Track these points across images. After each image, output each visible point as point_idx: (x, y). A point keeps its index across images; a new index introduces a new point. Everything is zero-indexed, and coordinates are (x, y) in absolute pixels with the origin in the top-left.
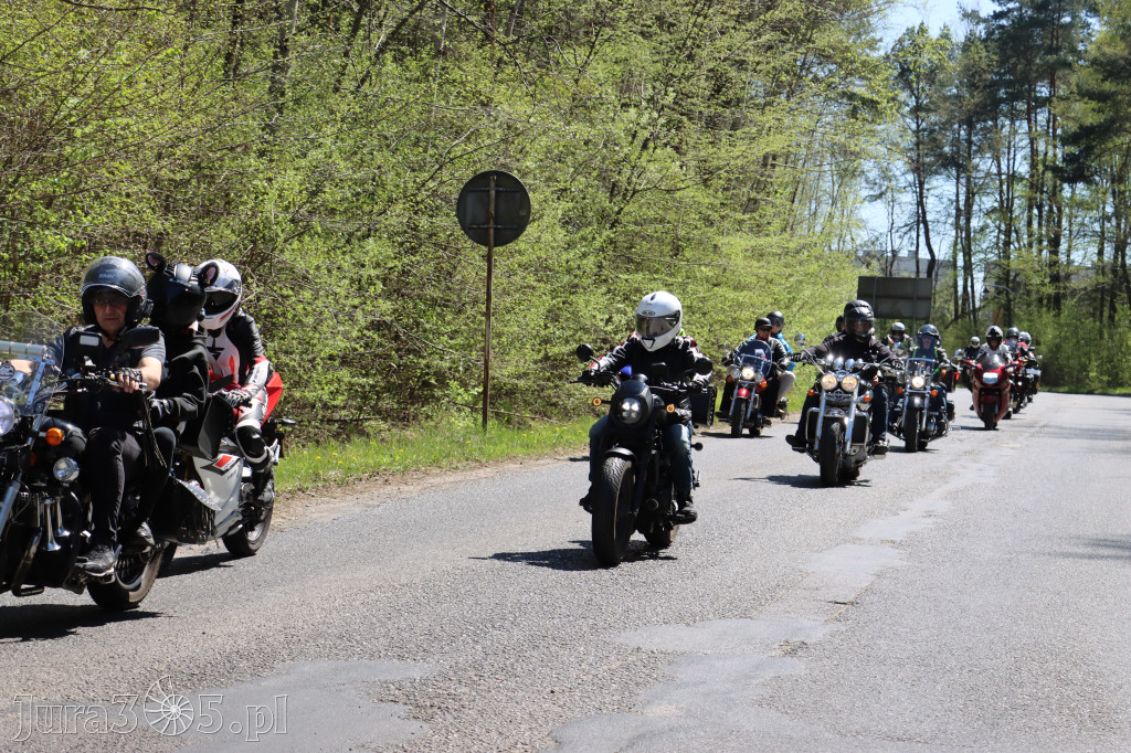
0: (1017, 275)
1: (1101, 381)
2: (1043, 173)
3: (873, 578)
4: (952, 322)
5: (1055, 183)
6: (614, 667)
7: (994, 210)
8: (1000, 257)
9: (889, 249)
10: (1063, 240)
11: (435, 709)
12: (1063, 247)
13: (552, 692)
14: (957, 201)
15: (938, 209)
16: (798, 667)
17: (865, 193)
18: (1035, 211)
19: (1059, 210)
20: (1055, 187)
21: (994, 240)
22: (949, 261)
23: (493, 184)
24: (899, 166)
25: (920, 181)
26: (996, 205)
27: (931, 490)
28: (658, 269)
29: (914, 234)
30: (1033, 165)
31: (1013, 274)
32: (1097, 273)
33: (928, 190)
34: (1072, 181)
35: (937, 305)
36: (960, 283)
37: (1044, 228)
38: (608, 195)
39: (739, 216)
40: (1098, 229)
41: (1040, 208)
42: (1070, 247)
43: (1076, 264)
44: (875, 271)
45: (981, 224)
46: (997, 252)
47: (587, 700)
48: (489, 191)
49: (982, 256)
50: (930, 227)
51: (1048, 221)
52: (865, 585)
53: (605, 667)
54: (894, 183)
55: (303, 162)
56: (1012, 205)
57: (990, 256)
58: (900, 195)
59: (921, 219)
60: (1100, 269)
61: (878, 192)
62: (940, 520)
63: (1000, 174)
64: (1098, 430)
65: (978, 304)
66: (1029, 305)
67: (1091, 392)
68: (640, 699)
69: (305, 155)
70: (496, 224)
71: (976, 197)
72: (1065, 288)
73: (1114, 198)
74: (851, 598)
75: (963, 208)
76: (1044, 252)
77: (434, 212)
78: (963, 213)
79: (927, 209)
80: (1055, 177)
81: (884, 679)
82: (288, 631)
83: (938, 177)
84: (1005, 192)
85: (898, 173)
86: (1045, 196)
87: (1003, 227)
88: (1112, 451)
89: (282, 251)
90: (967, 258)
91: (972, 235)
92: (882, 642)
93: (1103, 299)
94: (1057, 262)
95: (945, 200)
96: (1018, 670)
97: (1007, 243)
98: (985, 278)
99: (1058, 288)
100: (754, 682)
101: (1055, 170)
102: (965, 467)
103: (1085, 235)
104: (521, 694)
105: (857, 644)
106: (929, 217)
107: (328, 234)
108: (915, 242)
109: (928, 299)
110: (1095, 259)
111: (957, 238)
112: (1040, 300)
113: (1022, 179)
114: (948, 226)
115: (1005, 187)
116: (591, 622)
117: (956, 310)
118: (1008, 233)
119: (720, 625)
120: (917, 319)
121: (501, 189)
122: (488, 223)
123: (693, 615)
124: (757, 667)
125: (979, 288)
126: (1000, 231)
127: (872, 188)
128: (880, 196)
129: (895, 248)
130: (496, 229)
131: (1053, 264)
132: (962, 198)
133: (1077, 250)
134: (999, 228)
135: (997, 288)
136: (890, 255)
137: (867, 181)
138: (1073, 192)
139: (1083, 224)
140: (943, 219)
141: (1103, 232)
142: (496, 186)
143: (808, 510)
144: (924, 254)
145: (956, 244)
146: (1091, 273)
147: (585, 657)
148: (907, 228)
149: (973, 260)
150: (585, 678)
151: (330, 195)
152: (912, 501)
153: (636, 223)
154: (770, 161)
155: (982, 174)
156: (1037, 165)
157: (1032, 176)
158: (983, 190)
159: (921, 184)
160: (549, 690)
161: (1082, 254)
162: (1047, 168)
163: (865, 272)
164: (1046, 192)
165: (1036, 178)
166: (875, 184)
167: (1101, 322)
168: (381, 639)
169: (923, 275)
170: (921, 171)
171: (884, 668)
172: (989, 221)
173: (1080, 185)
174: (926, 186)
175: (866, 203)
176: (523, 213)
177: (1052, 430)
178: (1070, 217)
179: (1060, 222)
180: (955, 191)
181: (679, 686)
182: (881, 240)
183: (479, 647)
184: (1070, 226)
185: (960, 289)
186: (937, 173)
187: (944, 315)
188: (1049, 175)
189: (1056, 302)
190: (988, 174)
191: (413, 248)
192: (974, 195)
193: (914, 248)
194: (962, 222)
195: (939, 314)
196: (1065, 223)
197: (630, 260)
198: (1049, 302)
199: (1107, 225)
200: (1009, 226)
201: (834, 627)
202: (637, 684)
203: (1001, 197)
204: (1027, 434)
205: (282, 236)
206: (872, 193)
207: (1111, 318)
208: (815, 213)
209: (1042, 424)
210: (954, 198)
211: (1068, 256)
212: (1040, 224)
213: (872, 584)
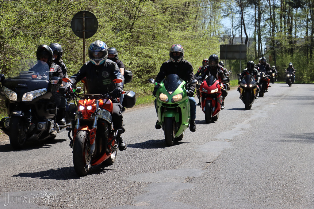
0: (277, 43)
1: (308, 79)
2: (286, 5)
3: (220, 153)
4: (255, 59)
5: (290, 8)
6: (125, 189)
7: (268, 19)
8: (271, 36)
9: (232, 34)
10: (293, 29)
11: (59, 207)
12: (293, 31)
13: (102, 199)
14: (255, 16)
15: (249, 19)
16: (192, 186)
17: (222, 15)
18: (283, 19)
19: (292, 18)
20: (290, 10)
21: (269, 30)
22: (253, 38)
23: (84, 16)
24: (234, 4)
25: (241, 9)
26: (269, 17)
27: (244, 120)
28: (148, 45)
29: (240, 29)
30: (282, 2)
31: (276, 42)
32: (306, 40)
33: (245, 12)
34: (296, 7)
35: (249, 54)
36: (257, 46)
37: (286, 25)
38: (128, 18)
39: (176, 25)
40: (306, 24)
41: (284, 18)
42: (296, 31)
43: (298, 37)
44: (227, 42)
45: (264, 24)
46: (270, 34)
47: (115, 201)
48: (83, 18)
49: (265, 36)
50: (246, 26)
51: (287, 22)
52: (217, 155)
53: (122, 189)
54: (232, 11)
55: (15, 9)
56: (275, 17)
57: (267, 35)
58: (235, 15)
59: (242, 23)
60: (307, 39)
61: (227, 14)
62: (246, 131)
63: (270, 6)
64: (305, 97)
65: (263, 53)
66: (282, 52)
67: (304, 83)
68: (134, 200)
69: (16, 7)
70: (86, 30)
71: (262, 15)
72: (294, 46)
73: (311, 13)
74: (212, 160)
75: (257, 19)
76: (287, 34)
77: (65, 26)
78: (258, 20)
79: (244, 20)
80: (290, 6)
81: (221, 189)
82: (7, 181)
83: (248, 8)
84: (272, 12)
85: (234, 7)
86: (286, 13)
87: (272, 25)
88: (309, 104)
89: (8, 42)
90: (259, 37)
91: (261, 28)
92: (222, 176)
93: (308, 50)
94: (291, 37)
95: (251, 16)
96: (269, 184)
97: (273, 30)
98: (266, 44)
99: (292, 46)
100: (175, 192)
101: (290, 3)
102: (256, 112)
103: (301, 27)
104: (91, 200)
105: (213, 177)
106: (245, 22)
107: (26, 36)
108: (241, 31)
109: (246, 52)
110: (305, 35)
111: (255, 29)
112: (286, 51)
113: (278, 7)
114: (252, 26)
115: (272, 10)
116: (118, 173)
117: (256, 56)
118: (274, 27)
119: (165, 172)
120: (241, 59)
121: (87, 17)
122: (83, 30)
123: (155, 169)
124: (177, 187)
125: (264, 47)
126: (271, 27)
127: (225, 13)
128: (228, 15)
129: (234, 34)
130: (86, 32)
131: (290, 37)
132: (257, 15)
133: (298, 32)
134: (270, 25)
135: (270, 47)
136: (232, 36)
137: (222, 10)
138: (297, 12)
139: (300, 23)
140: (250, 23)
141: (307, 26)
142: (85, 16)
143: (199, 129)
144: (244, 36)
145: (255, 32)
146: (304, 40)
147: (115, 186)
148: (238, 27)
149: (261, 37)
150: (115, 193)
151: (25, 21)
152: (237, 125)
153: (140, 28)
154: (187, 4)
155: (264, 6)
156: (283, 2)
157: (281, 6)
158: (264, 12)
159: (242, 10)
160: (101, 198)
161: (300, 34)
162: (287, 3)
163: (222, 43)
164: (287, 12)
165: (282, 7)
166: (226, 11)
167: (307, 57)
168: (41, 183)
169: (244, 44)
170: (242, 6)
171: (222, 185)
172: (267, 23)
173: (299, 9)
174: (244, 11)
175: (223, 18)
176: (95, 26)
177: (289, 97)
178: (296, 20)
179: (292, 22)
180: (254, 12)
181: (148, 195)
182: (229, 31)
183: (77, 184)
184: (296, 24)
185: (257, 48)
186: (248, 6)
187: (252, 57)
188: (288, 5)
189: (291, 51)
190: (266, 6)
191: (58, 40)
192: (261, 14)
193: (240, 34)
194: (257, 24)
195: (250, 57)
196: (294, 23)
197: (138, 42)
198: (289, 51)
199: (309, 23)
200: (274, 25)
201: (205, 171)
202: (133, 195)
203: (271, 14)
204: (280, 99)
205: (8, 37)
206: (225, 14)
207: (311, 56)
208: (204, 22)
209: (285, 95)
210: (254, 15)
211: (295, 34)
212: (285, 24)
213: (220, 155)
